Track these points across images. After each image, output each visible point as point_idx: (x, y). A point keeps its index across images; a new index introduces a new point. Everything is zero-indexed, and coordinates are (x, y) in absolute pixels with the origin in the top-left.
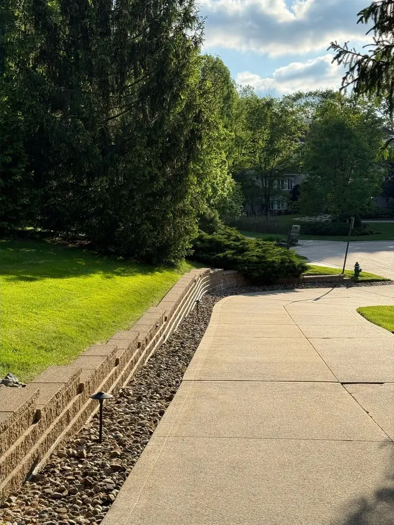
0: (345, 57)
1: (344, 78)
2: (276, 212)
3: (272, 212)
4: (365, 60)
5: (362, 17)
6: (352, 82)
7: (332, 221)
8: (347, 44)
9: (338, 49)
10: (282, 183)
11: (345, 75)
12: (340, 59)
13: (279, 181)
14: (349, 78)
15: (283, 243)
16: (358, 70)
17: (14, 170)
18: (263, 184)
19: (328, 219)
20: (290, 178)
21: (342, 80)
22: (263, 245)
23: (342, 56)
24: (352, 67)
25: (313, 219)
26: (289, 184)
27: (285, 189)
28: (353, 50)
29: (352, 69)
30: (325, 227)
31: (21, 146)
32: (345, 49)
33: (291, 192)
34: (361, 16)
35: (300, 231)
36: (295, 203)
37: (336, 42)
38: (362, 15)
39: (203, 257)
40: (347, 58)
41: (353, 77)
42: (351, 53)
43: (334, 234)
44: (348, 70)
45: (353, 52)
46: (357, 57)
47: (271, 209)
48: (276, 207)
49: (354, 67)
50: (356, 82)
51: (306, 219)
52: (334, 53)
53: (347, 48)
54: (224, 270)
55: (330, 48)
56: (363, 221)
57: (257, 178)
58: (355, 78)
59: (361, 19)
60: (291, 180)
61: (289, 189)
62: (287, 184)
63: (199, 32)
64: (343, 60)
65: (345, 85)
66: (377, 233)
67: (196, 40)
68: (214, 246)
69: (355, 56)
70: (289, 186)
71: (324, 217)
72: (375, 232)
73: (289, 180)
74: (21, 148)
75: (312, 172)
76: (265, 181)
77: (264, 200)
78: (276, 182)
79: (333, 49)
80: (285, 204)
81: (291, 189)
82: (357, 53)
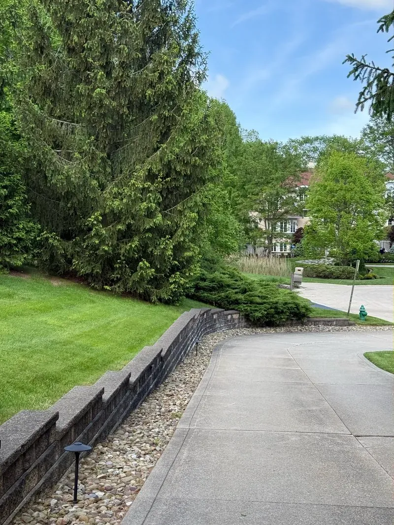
0: (363, 72)
1: (362, 94)
2: (279, 254)
3: (275, 255)
4: (385, 75)
5: (383, 25)
6: (370, 98)
7: (335, 265)
8: (365, 57)
9: (355, 62)
10: (286, 226)
11: (362, 90)
12: (357, 73)
13: (282, 223)
14: (367, 94)
15: (286, 285)
16: (377, 85)
17: (10, 202)
18: (266, 226)
19: (331, 263)
20: (294, 221)
21: (358, 96)
22: (266, 285)
23: (359, 70)
24: (370, 81)
25: (316, 262)
26: (292, 226)
27: (288, 232)
28: (371, 63)
29: (370, 85)
30: (328, 270)
31: (19, 178)
32: (363, 62)
33: (294, 235)
34: (381, 23)
35: (303, 273)
36: (298, 245)
37: (353, 55)
38: (383, 23)
39: (204, 296)
40: (365, 73)
41: (371, 93)
42: (369, 67)
43: (338, 278)
44: (366, 85)
45: (371, 65)
46: (376, 71)
47: (273, 251)
48: (278, 250)
49: (373, 82)
50: (375, 98)
51: (309, 262)
52: (350, 66)
53: (364, 61)
54: (225, 310)
55: (346, 61)
56: (366, 266)
57: (260, 220)
58: (374, 94)
59: (381, 28)
60: (294, 222)
61: (292, 231)
62: (290, 226)
63: (202, 67)
64: (360, 75)
65: (362, 100)
66: (381, 278)
67: (199, 75)
68: (216, 286)
69: (374, 70)
70: (292, 228)
71: (327, 260)
72: (378, 276)
73: (292, 223)
74: (19, 180)
75: (316, 215)
76: (268, 223)
77: (267, 242)
78: (279, 224)
79: (350, 62)
80: (288, 247)
81: (294, 231)
82: (376, 67)
